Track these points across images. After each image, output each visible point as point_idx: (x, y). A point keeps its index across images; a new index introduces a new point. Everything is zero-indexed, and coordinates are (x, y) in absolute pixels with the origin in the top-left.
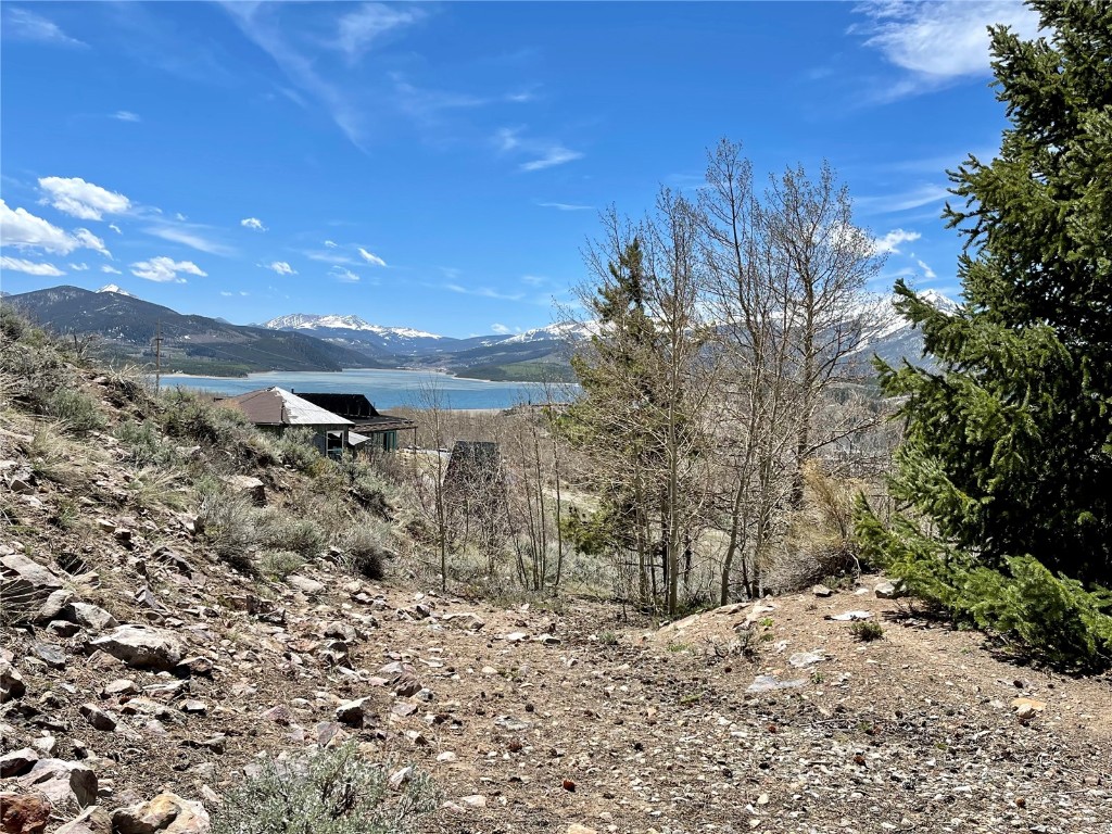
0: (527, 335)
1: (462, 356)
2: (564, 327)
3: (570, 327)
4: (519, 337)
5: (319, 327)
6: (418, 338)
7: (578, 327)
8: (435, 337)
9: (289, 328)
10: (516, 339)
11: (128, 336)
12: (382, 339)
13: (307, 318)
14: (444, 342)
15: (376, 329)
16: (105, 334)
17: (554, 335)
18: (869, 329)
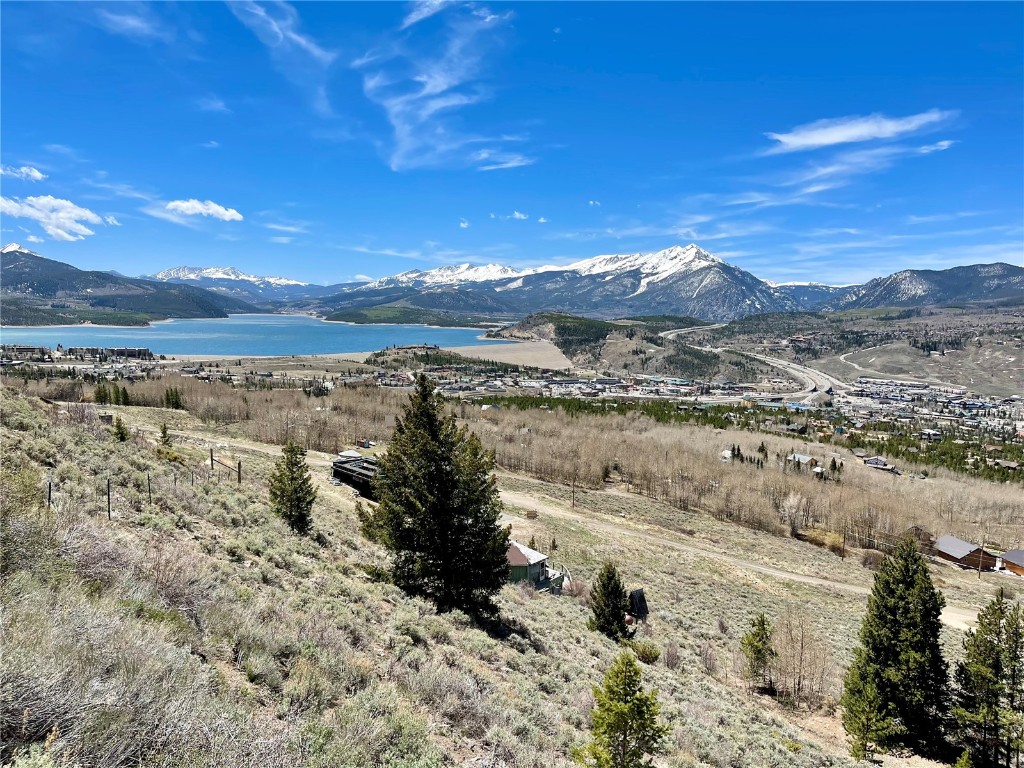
0: (380, 282)
1: (326, 302)
2: (410, 276)
3: (415, 275)
4: (374, 284)
5: (203, 278)
6: (288, 287)
7: (421, 275)
8: (302, 284)
9: (176, 278)
10: (371, 285)
11: (36, 290)
12: (258, 287)
13: (192, 270)
14: (311, 288)
15: (252, 279)
16: (15, 289)
17: (402, 282)
18: (647, 275)
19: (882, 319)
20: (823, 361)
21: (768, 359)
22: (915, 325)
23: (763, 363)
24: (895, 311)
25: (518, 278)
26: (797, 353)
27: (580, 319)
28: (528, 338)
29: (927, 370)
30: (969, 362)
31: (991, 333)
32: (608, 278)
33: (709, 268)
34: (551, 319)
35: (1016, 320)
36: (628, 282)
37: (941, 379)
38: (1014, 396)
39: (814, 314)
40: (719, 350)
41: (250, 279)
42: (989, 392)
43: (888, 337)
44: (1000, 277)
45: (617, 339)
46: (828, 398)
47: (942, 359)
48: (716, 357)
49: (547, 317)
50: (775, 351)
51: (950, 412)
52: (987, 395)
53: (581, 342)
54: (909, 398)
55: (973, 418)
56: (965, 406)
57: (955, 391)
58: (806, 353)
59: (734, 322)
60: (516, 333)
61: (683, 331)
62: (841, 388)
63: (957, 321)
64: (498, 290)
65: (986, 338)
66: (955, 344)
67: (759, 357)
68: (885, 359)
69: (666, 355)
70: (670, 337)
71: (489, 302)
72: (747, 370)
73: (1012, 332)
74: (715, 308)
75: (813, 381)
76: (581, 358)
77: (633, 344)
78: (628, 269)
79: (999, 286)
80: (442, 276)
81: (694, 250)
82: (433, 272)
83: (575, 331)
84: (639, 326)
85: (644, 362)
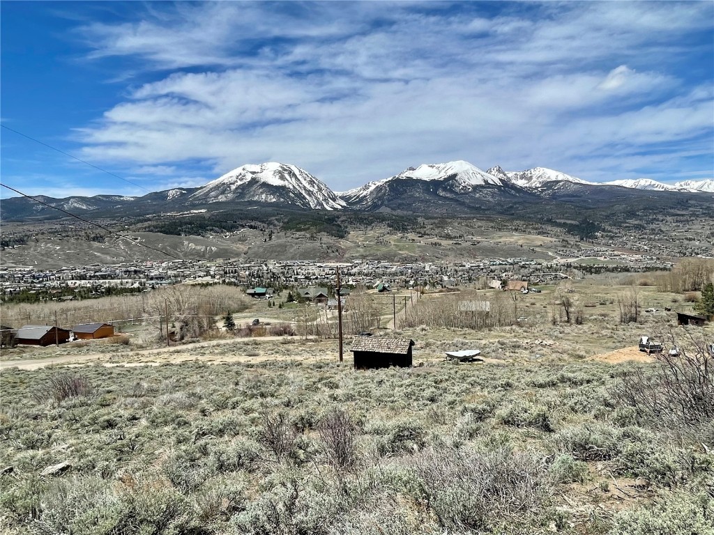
29: (4, 259)
30: (31, 251)
31: (43, 234)
35: (56, 226)
37: (15, 263)
38: (64, 268)
42: (48, 267)
44: (43, 203)
47: (14, 251)
51: (25, 282)
52: (47, 269)
55: (40, 283)
56: (34, 277)
57: (26, 269)
65: (40, 236)
66: (21, 241)
73: (55, 232)
79: (43, 209)
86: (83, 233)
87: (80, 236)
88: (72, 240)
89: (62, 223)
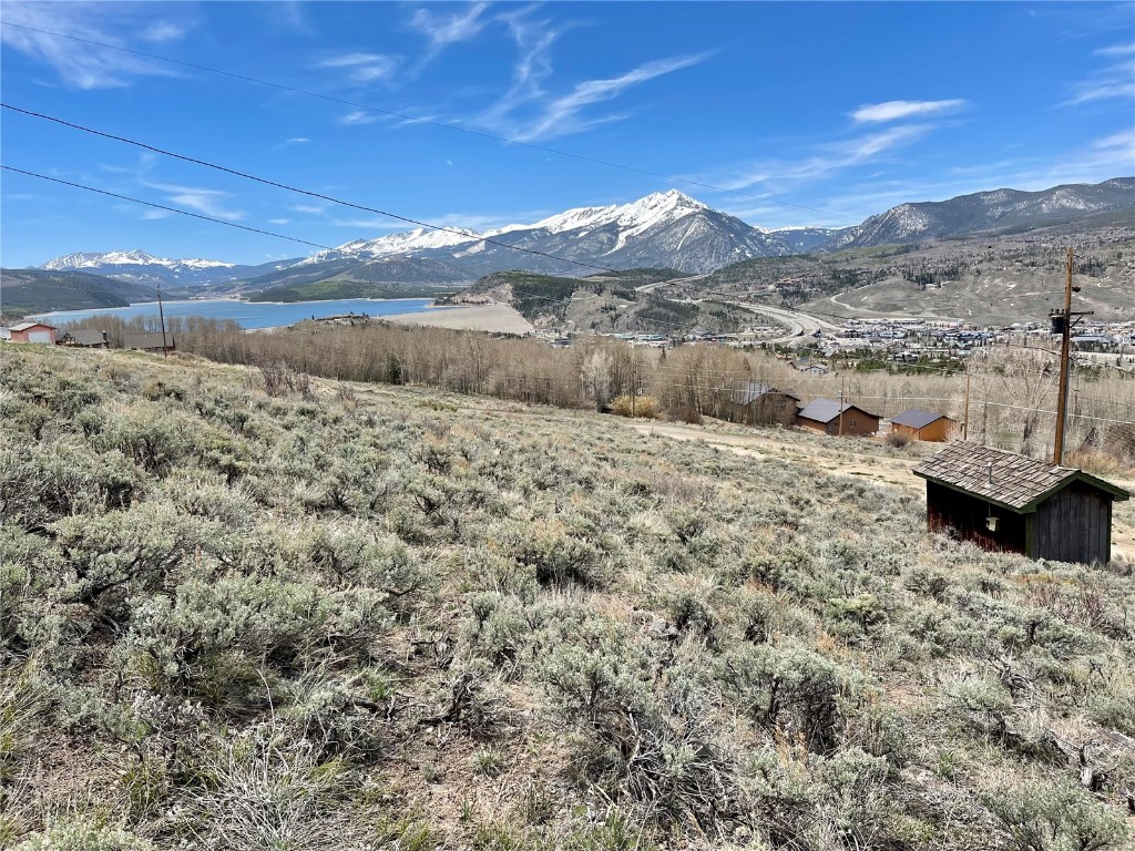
0: (319, 256)
1: (255, 282)
2: (355, 247)
3: (360, 245)
4: (312, 259)
5: (103, 264)
6: (210, 269)
7: (368, 245)
8: (228, 265)
10: (309, 261)
12: (173, 271)
13: (89, 256)
14: (237, 270)
17: (345, 255)
18: (626, 228)
19: (879, 256)
20: (812, 304)
21: (752, 307)
22: (912, 260)
23: (747, 311)
24: (892, 247)
25: (481, 240)
26: (785, 297)
27: (542, 277)
28: (483, 303)
29: (923, 305)
30: (966, 292)
32: (582, 234)
33: (693, 215)
34: (509, 278)
35: (1019, 246)
36: (604, 237)
38: (1015, 325)
39: (806, 257)
40: (700, 300)
41: (163, 263)
42: (988, 322)
43: (882, 275)
44: (1004, 204)
45: (584, 296)
46: (814, 340)
47: (938, 292)
48: (695, 308)
49: (504, 277)
50: (760, 299)
51: (944, 345)
52: (986, 326)
53: (542, 303)
54: (903, 335)
56: (960, 338)
57: (952, 324)
58: (793, 297)
59: (719, 271)
60: (468, 297)
61: (660, 285)
62: (830, 330)
63: (956, 253)
64: (457, 256)
65: (984, 266)
66: (952, 274)
67: (745, 305)
68: (878, 296)
69: (638, 309)
70: (648, 291)
71: (447, 270)
72: (728, 319)
73: (1013, 257)
74: (702, 260)
75: (802, 323)
76: (543, 320)
77: (603, 300)
78: (604, 223)
79: (1003, 214)
80: (392, 244)
81: (676, 196)
82: (381, 240)
83: (536, 290)
84: (612, 282)
85: (614, 319)
86: (1064, 258)
87: (1057, 263)
88: (1041, 272)
89: (1029, 238)
